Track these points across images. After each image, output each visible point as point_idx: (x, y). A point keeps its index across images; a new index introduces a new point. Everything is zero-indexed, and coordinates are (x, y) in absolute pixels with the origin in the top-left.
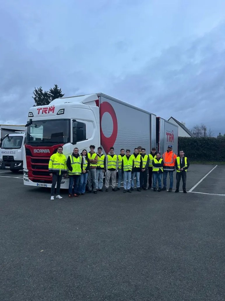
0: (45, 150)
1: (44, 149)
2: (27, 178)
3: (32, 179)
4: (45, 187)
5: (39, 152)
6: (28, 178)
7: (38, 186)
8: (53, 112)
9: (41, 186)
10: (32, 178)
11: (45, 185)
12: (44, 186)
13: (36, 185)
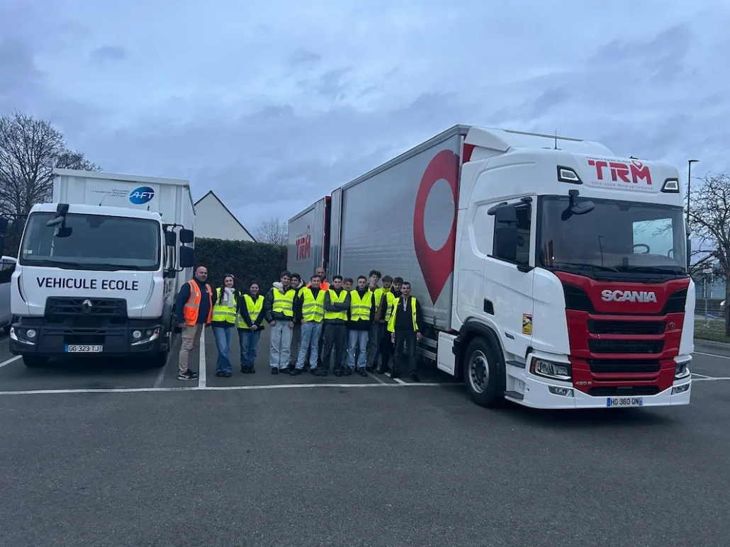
0: (641, 293)
1: (639, 290)
2: (569, 386)
3: (588, 385)
4: (637, 405)
5: (620, 299)
6: (571, 384)
7: (612, 406)
8: (649, 182)
9: (623, 406)
10: (590, 383)
11: (637, 401)
12: (631, 405)
13: (605, 406)
